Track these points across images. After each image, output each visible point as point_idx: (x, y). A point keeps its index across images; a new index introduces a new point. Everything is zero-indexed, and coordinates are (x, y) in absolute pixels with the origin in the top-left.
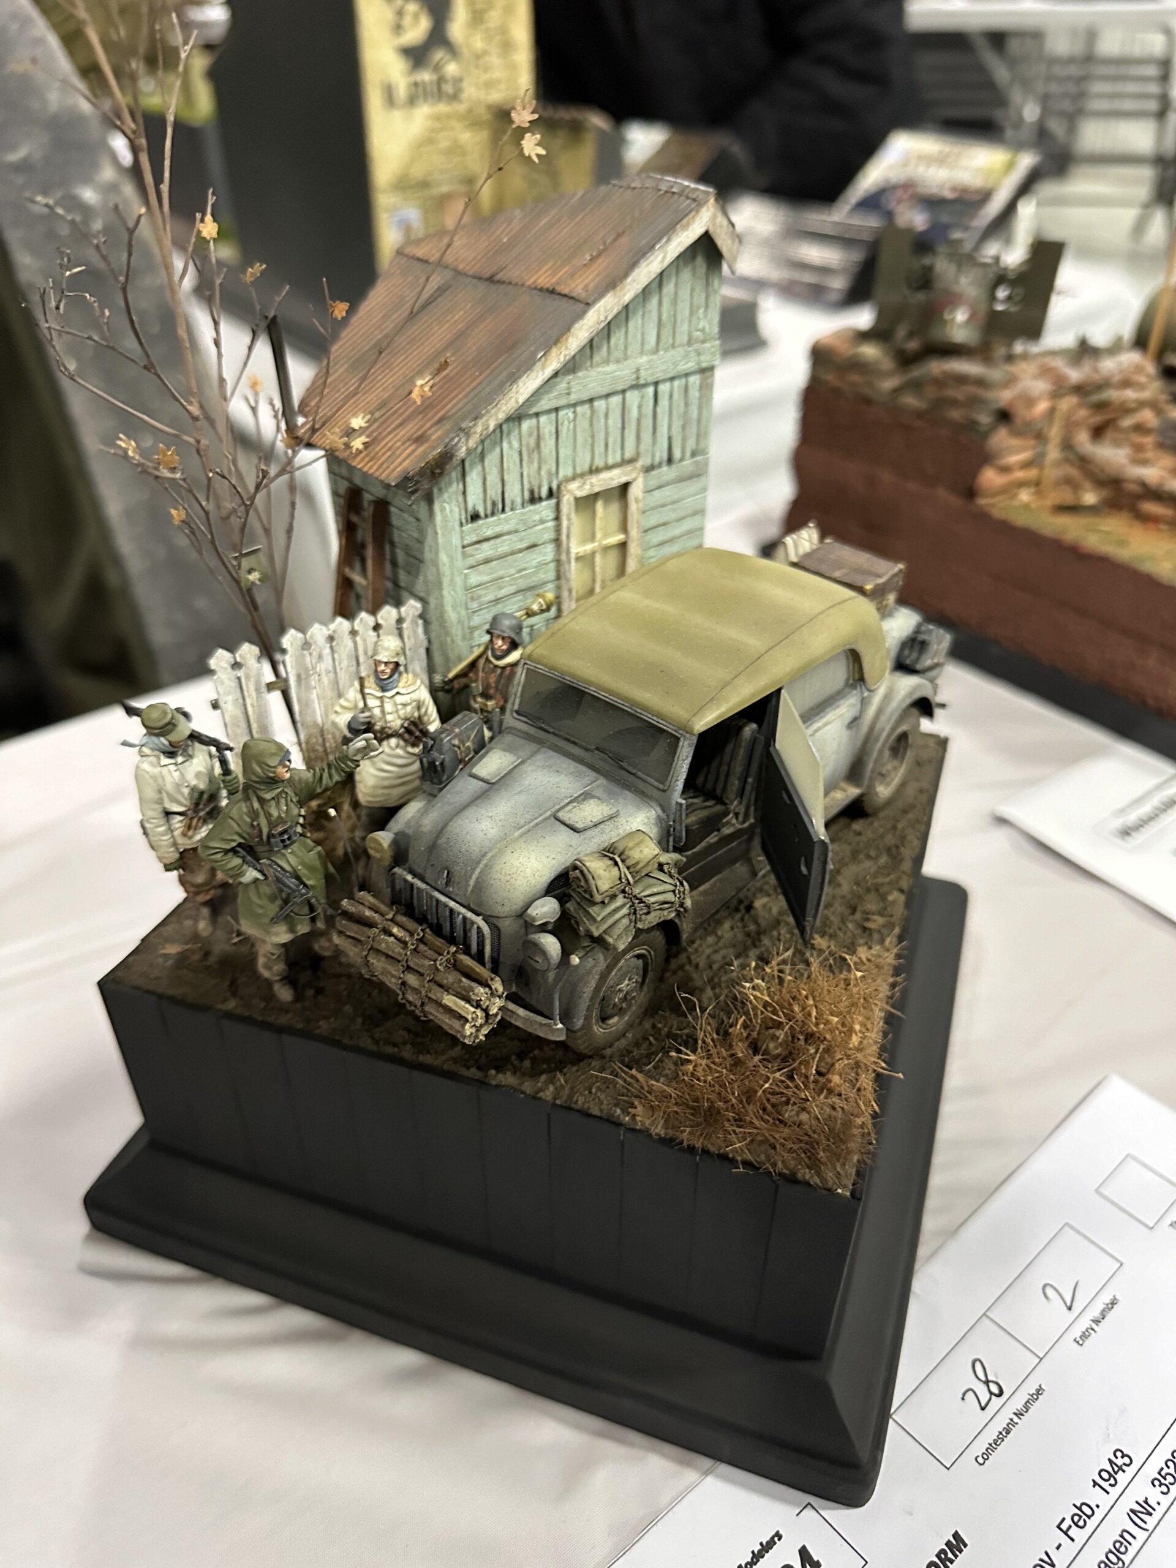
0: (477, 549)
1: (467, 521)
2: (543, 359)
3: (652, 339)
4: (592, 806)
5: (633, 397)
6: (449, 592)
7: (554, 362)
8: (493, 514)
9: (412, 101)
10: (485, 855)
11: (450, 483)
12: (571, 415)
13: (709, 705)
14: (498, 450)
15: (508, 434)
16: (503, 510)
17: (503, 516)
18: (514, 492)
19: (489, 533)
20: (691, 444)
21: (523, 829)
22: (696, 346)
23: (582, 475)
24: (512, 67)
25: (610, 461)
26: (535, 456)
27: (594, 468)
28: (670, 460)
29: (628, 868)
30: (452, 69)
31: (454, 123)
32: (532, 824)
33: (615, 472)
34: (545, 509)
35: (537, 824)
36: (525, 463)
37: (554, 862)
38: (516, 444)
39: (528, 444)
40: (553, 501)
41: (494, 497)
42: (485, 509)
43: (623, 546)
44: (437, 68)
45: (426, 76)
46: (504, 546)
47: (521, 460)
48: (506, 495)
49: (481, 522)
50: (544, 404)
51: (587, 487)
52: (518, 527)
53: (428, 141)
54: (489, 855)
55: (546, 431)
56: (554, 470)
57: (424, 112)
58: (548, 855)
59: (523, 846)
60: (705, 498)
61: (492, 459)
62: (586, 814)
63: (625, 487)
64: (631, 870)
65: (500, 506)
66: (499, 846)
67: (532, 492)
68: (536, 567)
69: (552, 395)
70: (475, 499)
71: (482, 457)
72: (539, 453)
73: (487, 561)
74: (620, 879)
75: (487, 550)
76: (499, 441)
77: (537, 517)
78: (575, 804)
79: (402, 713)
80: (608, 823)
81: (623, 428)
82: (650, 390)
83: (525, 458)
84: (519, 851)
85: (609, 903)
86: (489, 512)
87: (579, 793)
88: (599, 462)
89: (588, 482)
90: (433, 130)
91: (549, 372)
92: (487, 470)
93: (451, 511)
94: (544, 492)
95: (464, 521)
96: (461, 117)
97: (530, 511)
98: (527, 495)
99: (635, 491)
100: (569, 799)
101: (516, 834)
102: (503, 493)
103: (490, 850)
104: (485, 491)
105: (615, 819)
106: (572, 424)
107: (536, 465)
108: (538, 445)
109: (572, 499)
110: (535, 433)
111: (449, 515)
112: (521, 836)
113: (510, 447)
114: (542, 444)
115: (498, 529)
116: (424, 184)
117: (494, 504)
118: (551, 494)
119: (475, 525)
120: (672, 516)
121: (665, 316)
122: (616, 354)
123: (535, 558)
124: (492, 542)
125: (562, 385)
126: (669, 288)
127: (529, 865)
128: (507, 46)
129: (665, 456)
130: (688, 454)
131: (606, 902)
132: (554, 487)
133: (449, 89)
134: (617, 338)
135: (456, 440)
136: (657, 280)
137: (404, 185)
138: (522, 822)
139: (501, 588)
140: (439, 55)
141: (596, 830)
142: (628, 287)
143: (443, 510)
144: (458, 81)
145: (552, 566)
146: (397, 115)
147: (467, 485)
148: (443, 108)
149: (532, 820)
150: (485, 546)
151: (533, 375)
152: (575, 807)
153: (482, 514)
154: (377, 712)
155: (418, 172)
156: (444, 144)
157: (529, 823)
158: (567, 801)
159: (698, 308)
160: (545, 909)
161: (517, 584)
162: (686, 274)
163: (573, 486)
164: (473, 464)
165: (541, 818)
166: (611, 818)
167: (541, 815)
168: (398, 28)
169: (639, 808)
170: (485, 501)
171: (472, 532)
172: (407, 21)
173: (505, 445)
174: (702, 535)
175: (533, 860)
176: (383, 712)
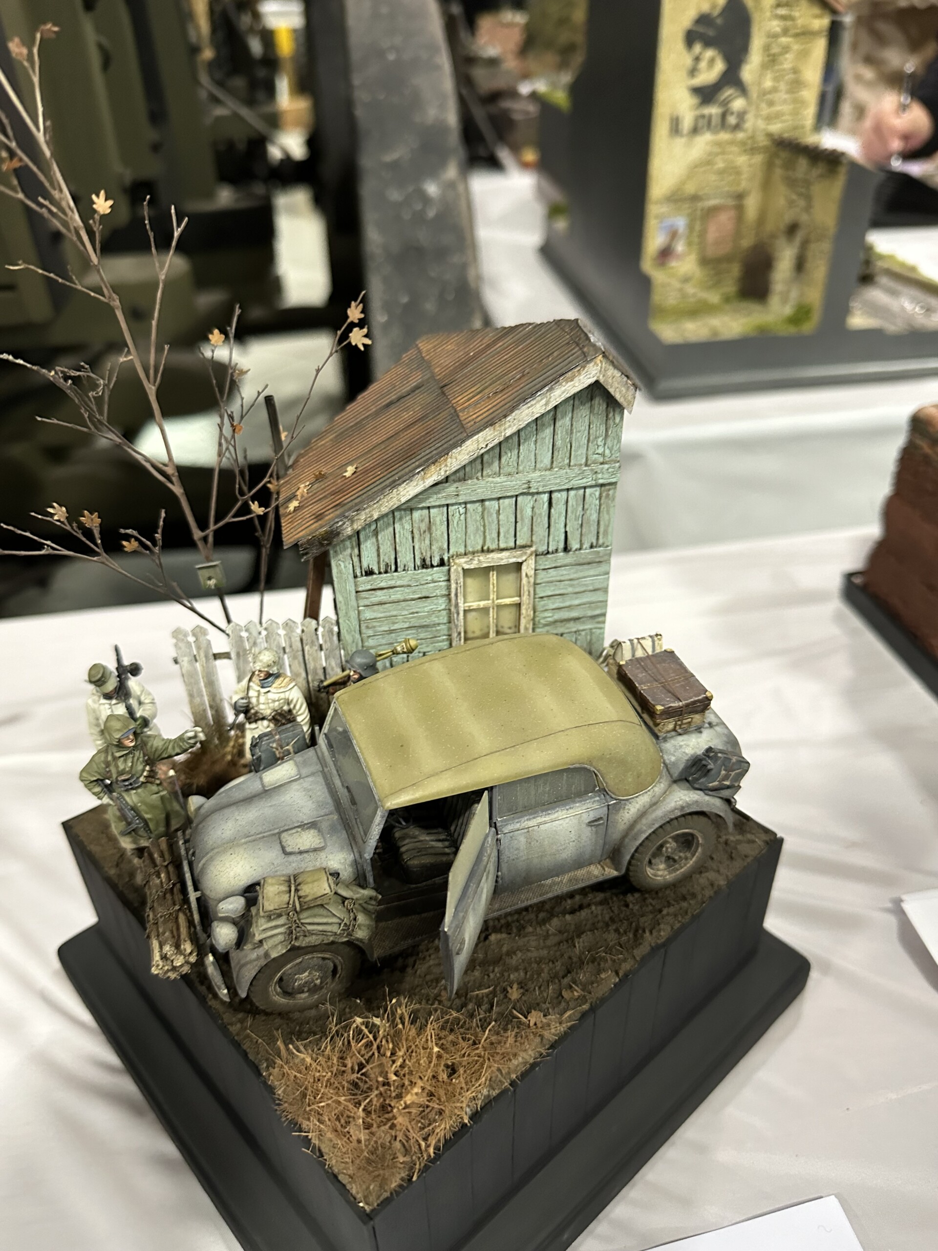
0: (372, 594)
1: (362, 575)
2: (422, 473)
3: (547, 461)
4: (310, 835)
5: (526, 503)
6: (344, 621)
7: (434, 475)
8: (386, 572)
9: (695, 130)
10: (212, 849)
11: (345, 549)
12: (462, 511)
13: (408, 789)
14: (391, 529)
15: (401, 519)
16: (396, 570)
17: (396, 574)
18: (405, 558)
19: (383, 585)
20: (591, 538)
21: (250, 838)
22: (593, 467)
23: (473, 553)
24: (800, 103)
25: (502, 546)
26: (427, 535)
27: (485, 548)
28: (566, 549)
29: (299, 897)
30: (738, 104)
31: (735, 149)
32: (258, 836)
33: (505, 554)
34: (438, 573)
35: (264, 837)
36: (416, 540)
37: (254, 872)
38: (408, 527)
39: (419, 528)
40: (446, 568)
41: (387, 560)
42: (379, 568)
43: (519, 605)
44: (725, 103)
45: (713, 110)
46: (396, 595)
47: (413, 538)
48: (398, 560)
49: (375, 576)
50: (432, 501)
51: (476, 562)
52: (410, 583)
53: (707, 162)
54: (216, 850)
55: (438, 519)
56: (446, 546)
57: (705, 139)
58: (253, 865)
59: (242, 852)
60: (608, 579)
61: (385, 536)
62: (301, 841)
63: (519, 566)
64: (301, 900)
65: (393, 568)
66: (225, 846)
67: (424, 560)
68: (428, 612)
69: (440, 496)
70: (369, 559)
71: (376, 533)
72: (431, 534)
73: (381, 604)
74: (288, 903)
75: (380, 596)
76: (392, 523)
77: (430, 578)
78: (299, 830)
79: (271, 705)
80: (311, 854)
81: (516, 522)
82: (546, 497)
83: (417, 536)
84: (235, 856)
85: (274, 919)
86: (382, 570)
87: (309, 821)
88: (489, 545)
89: (476, 558)
90: (710, 154)
91: (430, 482)
92: (380, 542)
93: (345, 567)
94: (436, 561)
95: (359, 574)
96: (743, 143)
97: (422, 573)
98: (418, 562)
99: (528, 569)
100: (299, 824)
101: (243, 840)
102: (396, 559)
103: (218, 847)
104: (379, 555)
105: (318, 852)
106: (463, 517)
107: (427, 542)
108: (429, 528)
109: (460, 569)
110: (427, 520)
111: (344, 569)
112: (246, 843)
113: (403, 528)
114: (434, 528)
115: (392, 583)
116: (695, 198)
117: (387, 565)
118: (442, 563)
119: (370, 578)
120: (570, 590)
121: (559, 443)
122: (506, 470)
123: (426, 607)
124: (385, 591)
125: (451, 489)
126: (564, 422)
127: (235, 869)
128: (797, 84)
129: (561, 545)
130: (586, 545)
131: (272, 917)
132: (446, 558)
133: (732, 120)
134: (509, 458)
135: (340, 523)
136: (552, 413)
137: (675, 198)
138: (252, 833)
139: (394, 623)
140: (728, 92)
141: (300, 857)
142: (508, 424)
143: (338, 566)
144: (741, 115)
145: (444, 613)
146: (680, 142)
147: (361, 550)
148: (724, 136)
149: (261, 833)
150: (379, 593)
151: (414, 483)
152: (297, 832)
153: (376, 571)
154: (254, 701)
155: (690, 188)
156: (721, 165)
157: (258, 834)
158: (296, 825)
159: (596, 438)
160: (231, 907)
161: (410, 622)
162: (583, 412)
163: (462, 560)
164: (367, 538)
165: (269, 833)
166: (315, 850)
167: (270, 831)
168: (693, 72)
169: (342, 848)
170: (379, 563)
171: (365, 583)
172: (703, 65)
173: (397, 526)
174: (606, 606)
175: (239, 866)
176: (258, 701)
